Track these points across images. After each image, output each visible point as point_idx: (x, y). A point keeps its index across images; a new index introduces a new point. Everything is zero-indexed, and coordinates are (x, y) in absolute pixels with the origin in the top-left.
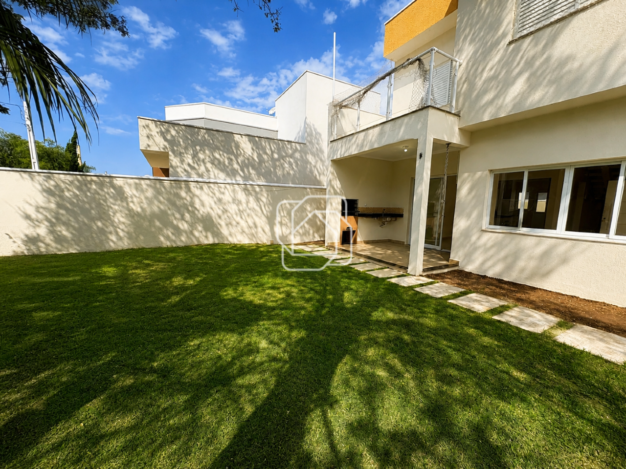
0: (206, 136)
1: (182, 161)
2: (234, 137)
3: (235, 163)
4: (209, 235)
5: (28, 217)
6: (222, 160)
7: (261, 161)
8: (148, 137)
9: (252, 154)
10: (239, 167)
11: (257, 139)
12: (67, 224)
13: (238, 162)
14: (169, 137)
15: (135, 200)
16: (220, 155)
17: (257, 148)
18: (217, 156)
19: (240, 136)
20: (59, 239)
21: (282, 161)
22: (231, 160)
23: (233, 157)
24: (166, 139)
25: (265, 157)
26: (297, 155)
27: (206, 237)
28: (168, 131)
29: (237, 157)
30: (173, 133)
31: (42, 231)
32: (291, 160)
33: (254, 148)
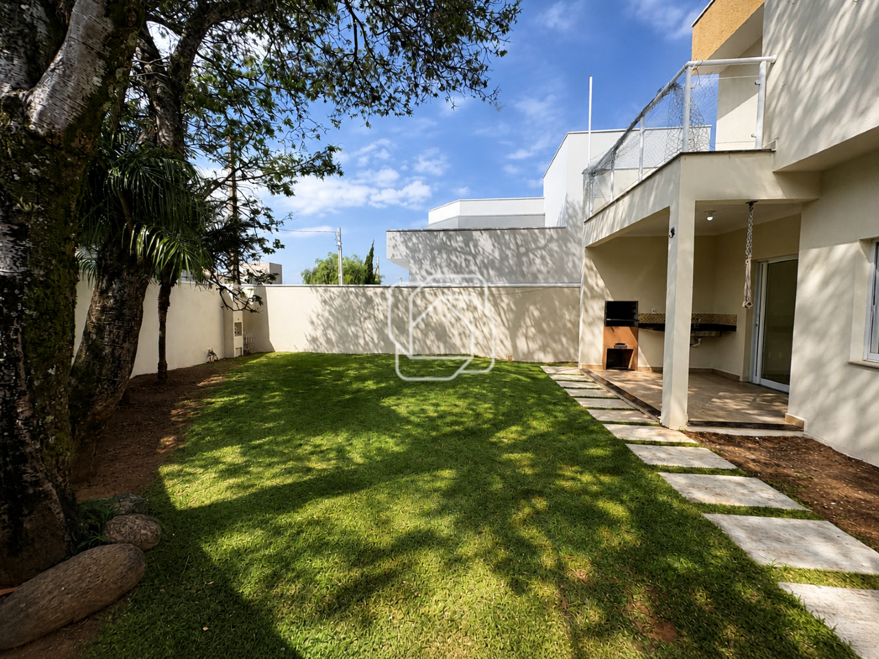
0: (444, 239)
1: (420, 268)
2: (472, 235)
3: (472, 263)
4: (442, 346)
5: (312, 323)
6: (458, 262)
7: (504, 258)
8: (394, 247)
9: (493, 251)
10: (477, 269)
11: (498, 231)
12: (334, 329)
13: (476, 264)
14: (410, 244)
15: (380, 308)
16: (457, 257)
17: (499, 244)
18: (454, 258)
19: (479, 232)
20: (329, 341)
21: (531, 256)
22: (469, 261)
23: (470, 258)
24: (407, 247)
25: (508, 253)
26: (554, 246)
27: (439, 347)
28: (410, 239)
29: (475, 257)
30: (414, 240)
31: (319, 333)
32: (544, 253)
33: (496, 245)
